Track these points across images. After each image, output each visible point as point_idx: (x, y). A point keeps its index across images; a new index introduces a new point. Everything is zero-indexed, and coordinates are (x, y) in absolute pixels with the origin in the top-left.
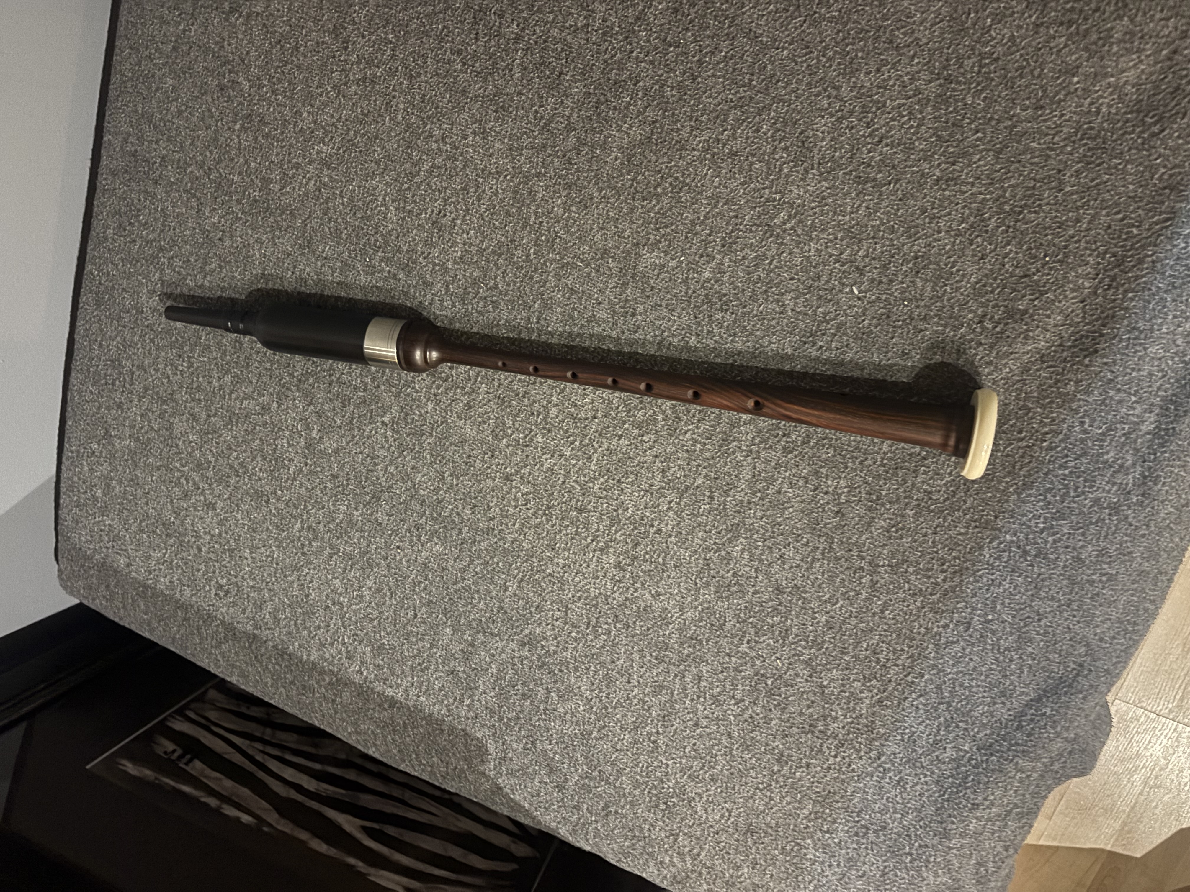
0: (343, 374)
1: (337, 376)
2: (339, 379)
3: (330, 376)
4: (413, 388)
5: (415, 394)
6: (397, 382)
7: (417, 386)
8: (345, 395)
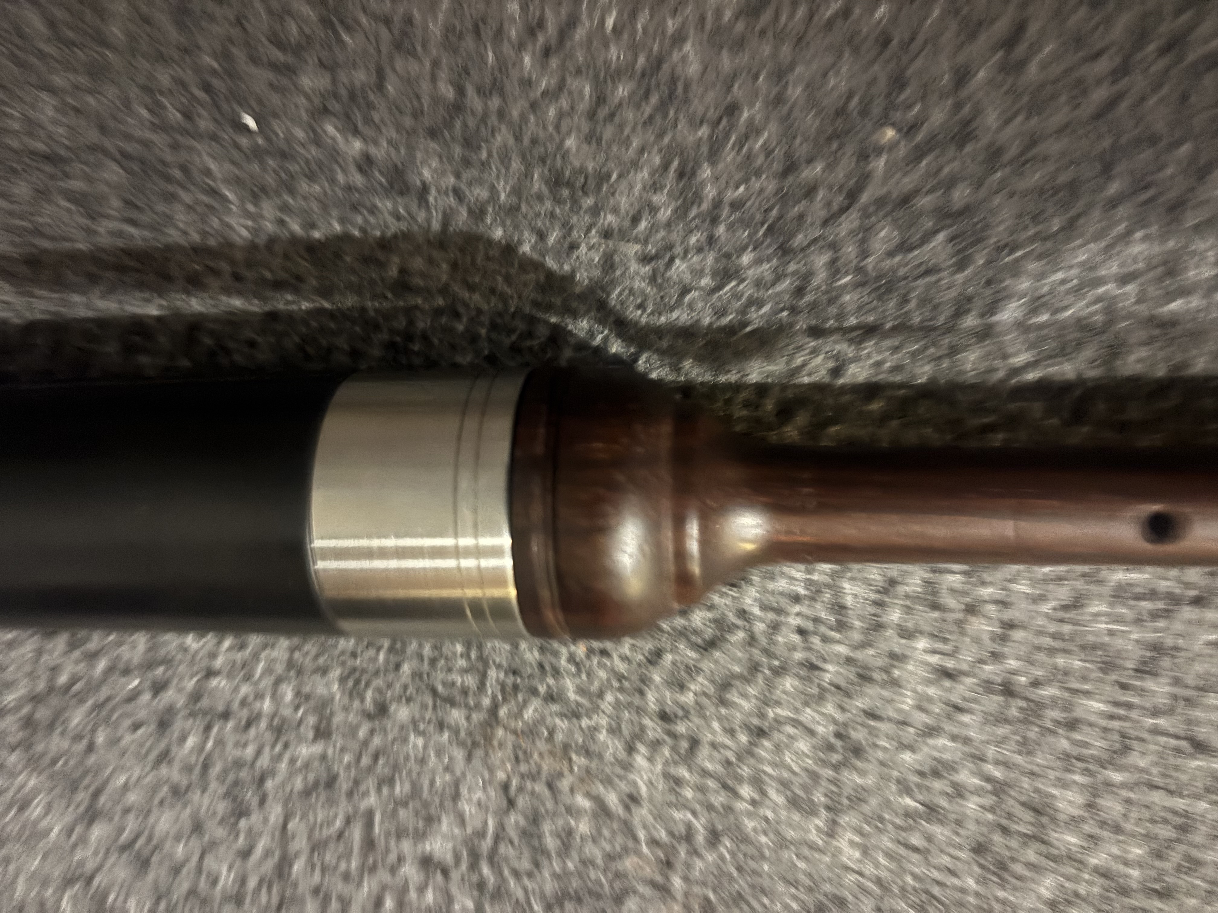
0: (210, 673)
1: (190, 684)
2: (196, 696)
3: (158, 688)
4: (550, 698)
5: (562, 724)
6: (471, 681)
7: (570, 686)
8: (238, 764)
